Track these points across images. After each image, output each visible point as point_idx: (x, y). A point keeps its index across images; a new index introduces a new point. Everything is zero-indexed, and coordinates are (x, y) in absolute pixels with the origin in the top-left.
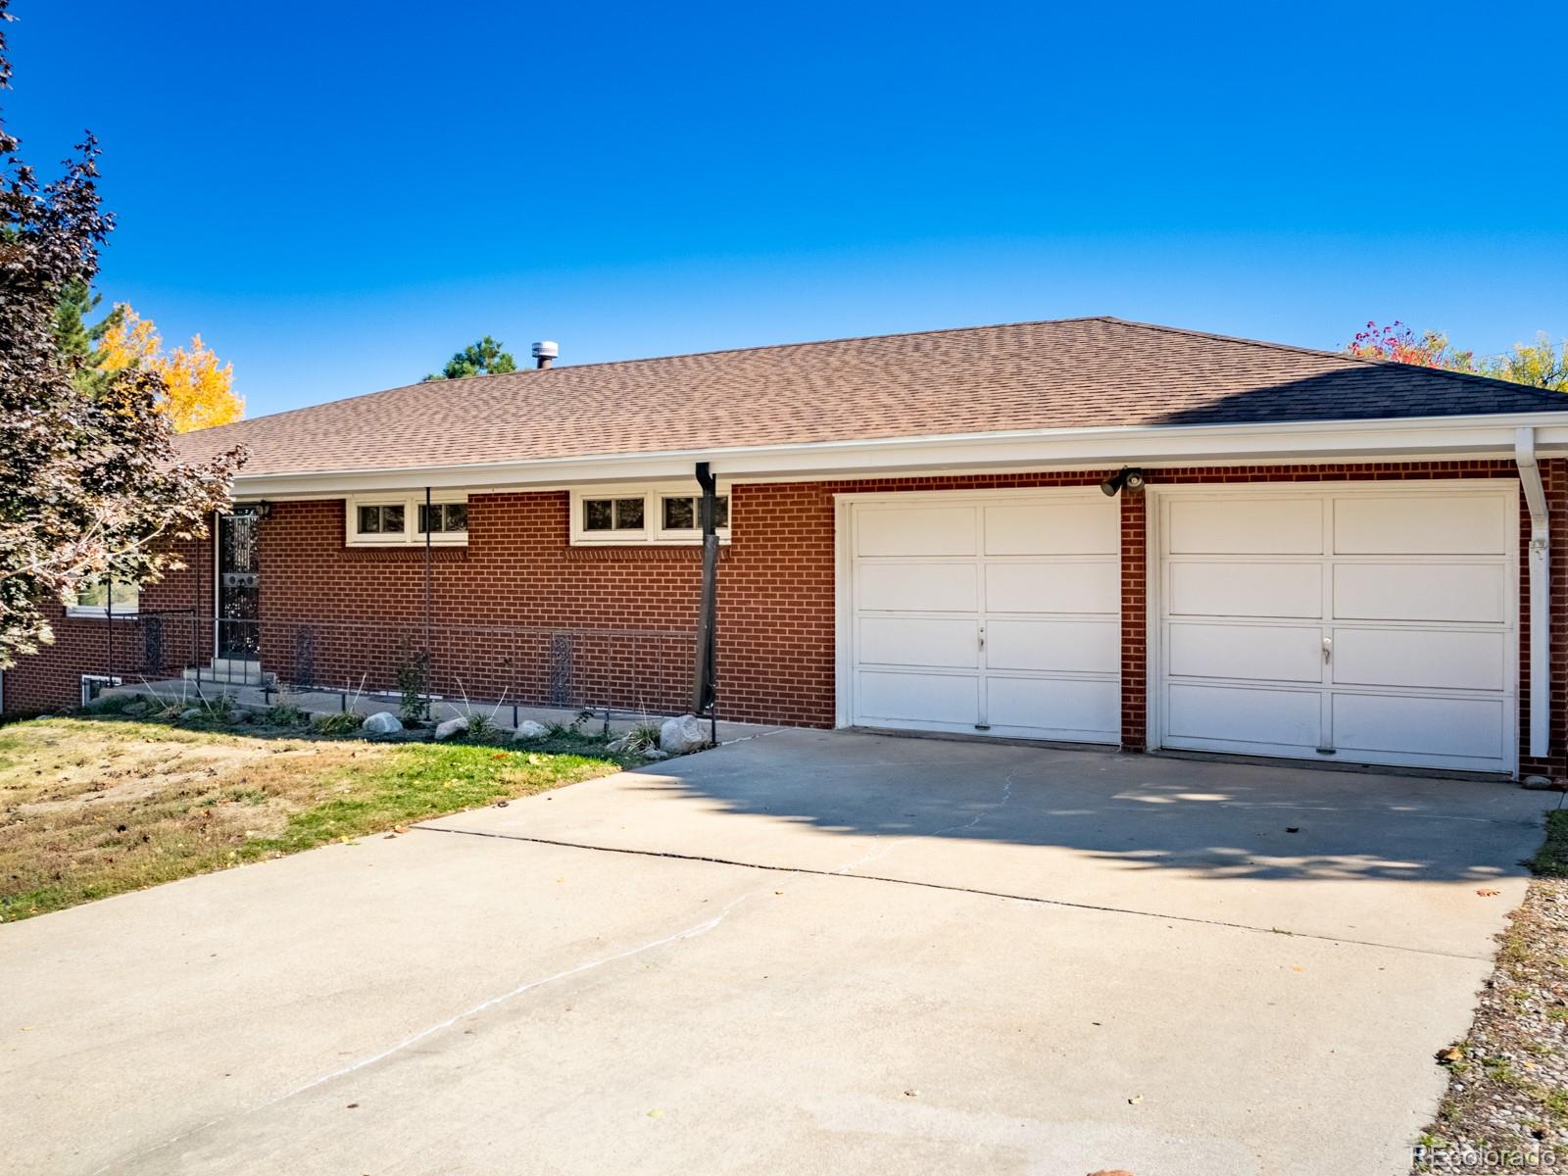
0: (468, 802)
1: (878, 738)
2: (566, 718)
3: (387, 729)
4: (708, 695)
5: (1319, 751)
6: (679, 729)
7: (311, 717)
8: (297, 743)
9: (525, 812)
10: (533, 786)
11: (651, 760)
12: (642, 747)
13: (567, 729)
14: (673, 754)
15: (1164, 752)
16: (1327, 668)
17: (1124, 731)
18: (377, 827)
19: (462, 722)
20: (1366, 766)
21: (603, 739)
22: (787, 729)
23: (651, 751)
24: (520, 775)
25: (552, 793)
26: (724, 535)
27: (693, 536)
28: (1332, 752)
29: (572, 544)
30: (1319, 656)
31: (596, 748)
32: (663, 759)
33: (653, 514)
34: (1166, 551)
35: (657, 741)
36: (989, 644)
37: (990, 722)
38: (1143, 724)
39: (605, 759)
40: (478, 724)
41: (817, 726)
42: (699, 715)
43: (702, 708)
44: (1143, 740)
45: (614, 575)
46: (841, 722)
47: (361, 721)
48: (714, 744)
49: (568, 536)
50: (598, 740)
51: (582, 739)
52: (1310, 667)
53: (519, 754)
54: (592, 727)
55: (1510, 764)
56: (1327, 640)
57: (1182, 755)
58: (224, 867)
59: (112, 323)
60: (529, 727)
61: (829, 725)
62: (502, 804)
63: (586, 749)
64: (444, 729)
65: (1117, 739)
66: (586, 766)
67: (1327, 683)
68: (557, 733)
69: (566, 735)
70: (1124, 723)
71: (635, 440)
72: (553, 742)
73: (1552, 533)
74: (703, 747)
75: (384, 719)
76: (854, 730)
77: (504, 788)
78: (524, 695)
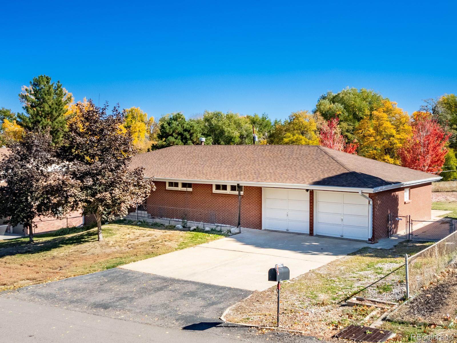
0: (203, 242)
1: (269, 232)
2: (213, 226)
3: (180, 228)
4: (239, 224)
5: (341, 236)
6: (234, 230)
7: (165, 225)
8: (166, 231)
9: (212, 244)
10: (212, 240)
11: (229, 235)
12: (228, 233)
13: (214, 229)
14: (233, 234)
15: (317, 236)
16: (342, 222)
17: (310, 232)
18: (191, 246)
19: (195, 227)
20: (347, 239)
21: (221, 231)
22: (253, 229)
23: (230, 234)
24: (209, 238)
25: (215, 241)
26: (242, 193)
27: (236, 193)
28: (343, 236)
29: (213, 192)
30: (341, 220)
31: (220, 233)
32: (232, 235)
33: (229, 188)
34: (317, 201)
35: (230, 232)
36: (289, 215)
37: (289, 229)
38: (313, 231)
39: (222, 235)
40: (197, 228)
41: (259, 229)
42: (238, 227)
43: (238, 226)
44: (313, 234)
45: (221, 200)
46: (263, 228)
47: (175, 227)
48: (240, 233)
50: (220, 231)
51: (217, 231)
52: (340, 222)
53: (207, 234)
54: (218, 229)
55: (368, 239)
56: (342, 218)
57: (319, 236)
58: (174, 251)
59: (69, 101)
60: (207, 229)
61: (261, 229)
62: (208, 243)
63: (218, 233)
64: (192, 229)
65: (309, 233)
66: (220, 237)
67: (342, 225)
68: (212, 230)
69: (214, 230)
70: (310, 230)
71: (226, 177)
72: (212, 231)
73: (373, 203)
74: (238, 233)
75: (180, 226)
76: (265, 230)
77: (208, 240)
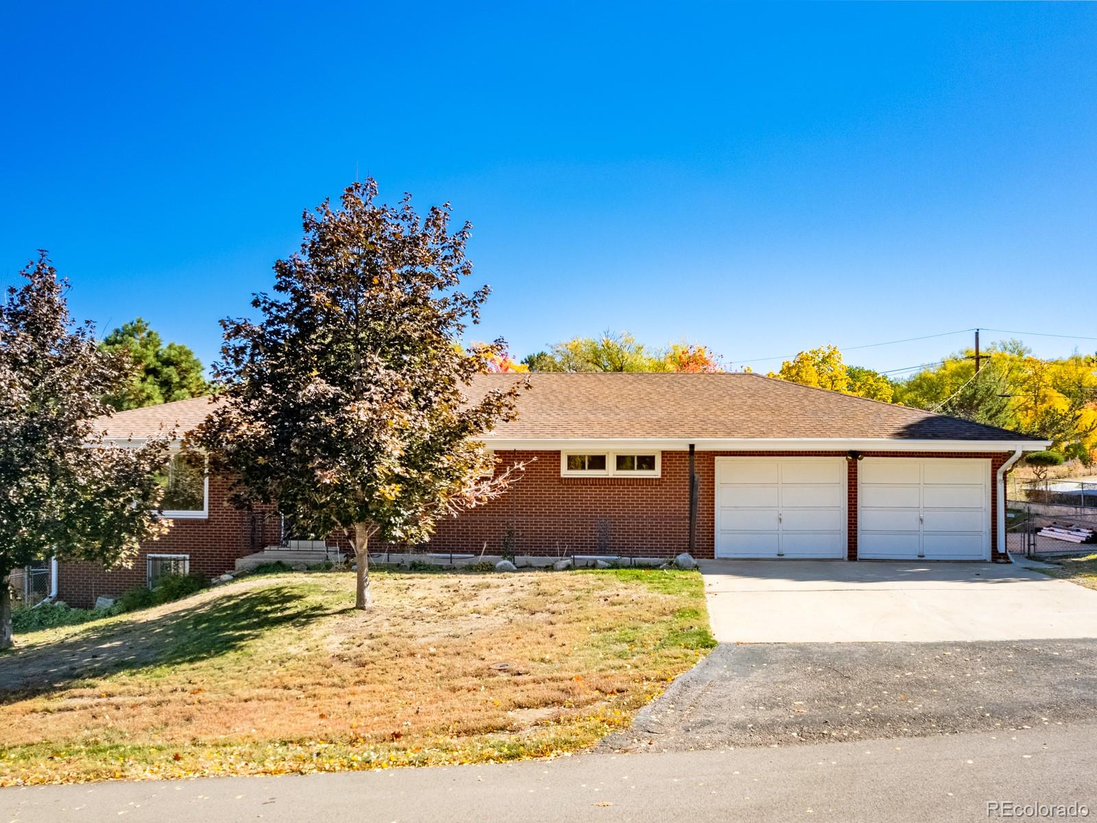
5: (919, 556)
6: (688, 559)
15: (862, 560)
16: (921, 526)
17: (850, 552)
27: (636, 473)
28: (923, 556)
29: (563, 476)
30: (918, 521)
35: (676, 565)
36: (783, 521)
37: (784, 553)
38: (856, 549)
41: (707, 558)
44: (857, 556)
45: (591, 493)
49: (559, 472)
52: (915, 525)
54: (625, 562)
55: (987, 555)
56: (921, 515)
57: (870, 560)
61: (713, 558)
65: (846, 556)
67: (922, 531)
70: (849, 550)
76: (722, 559)
78: (602, 551)
